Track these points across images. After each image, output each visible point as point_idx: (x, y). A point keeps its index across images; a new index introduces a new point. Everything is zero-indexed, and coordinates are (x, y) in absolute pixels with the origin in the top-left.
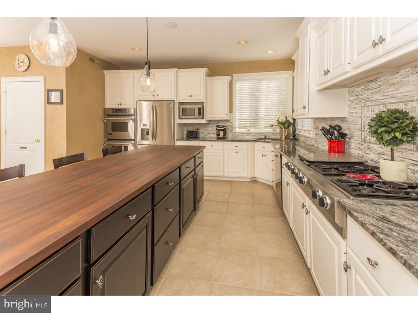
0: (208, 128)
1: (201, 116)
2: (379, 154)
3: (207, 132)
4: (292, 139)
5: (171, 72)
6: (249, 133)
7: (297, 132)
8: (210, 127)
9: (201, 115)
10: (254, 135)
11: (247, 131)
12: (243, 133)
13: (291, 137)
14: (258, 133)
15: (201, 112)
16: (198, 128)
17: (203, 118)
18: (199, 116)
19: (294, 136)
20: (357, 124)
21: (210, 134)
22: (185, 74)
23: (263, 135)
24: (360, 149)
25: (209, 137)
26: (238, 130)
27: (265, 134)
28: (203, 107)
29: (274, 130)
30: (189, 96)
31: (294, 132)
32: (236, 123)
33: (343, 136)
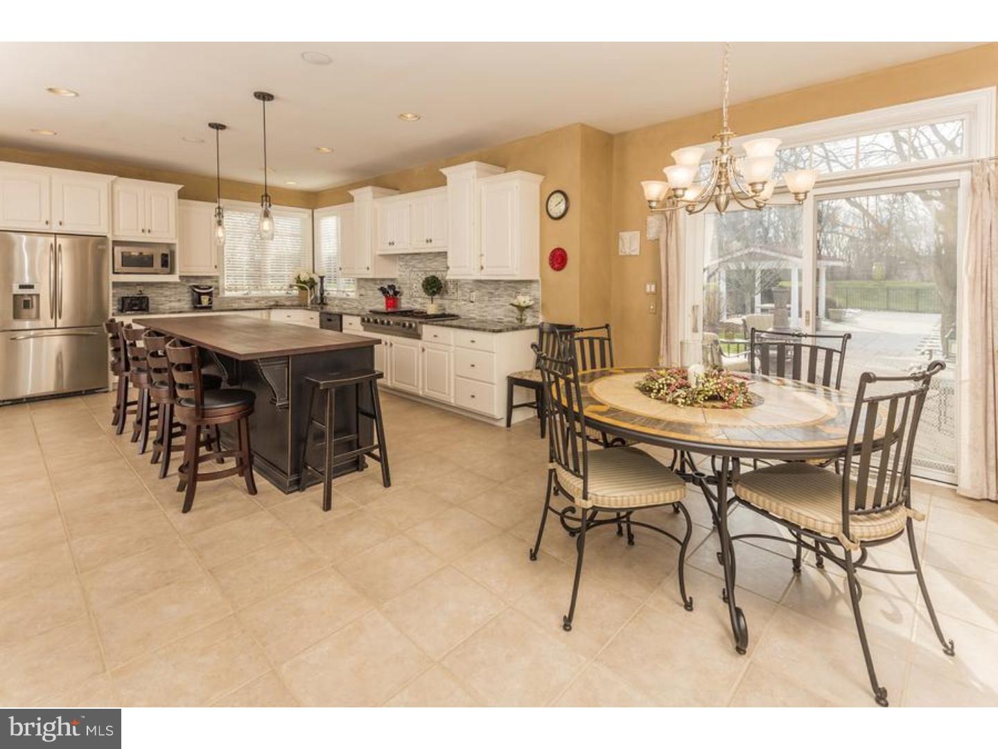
0: (166, 290)
1: (168, 270)
2: (421, 304)
3: (163, 299)
4: (319, 304)
5: (102, 181)
6: (250, 299)
7: (325, 294)
8: (171, 288)
9: (167, 266)
10: (257, 301)
11: (245, 294)
12: (239, 299)
13: (319, 301)
14: (264, 298)
15: (167, 262)
16: (140, 291)
17: (172, 272)
18: (164, 268)
19: (322, 298)
20: (406, 284)
21: (170, 301)
22: (128, 187)
23: (273, 301)
24: (408, 303)
25: (167, 308)
26: (227, 294)
27: (277, 299)
28: (173, 253)
29: (287, 293)
30: (143, 231)
31: (322, 294)
32: (226, 282)
33: (396, 293)
